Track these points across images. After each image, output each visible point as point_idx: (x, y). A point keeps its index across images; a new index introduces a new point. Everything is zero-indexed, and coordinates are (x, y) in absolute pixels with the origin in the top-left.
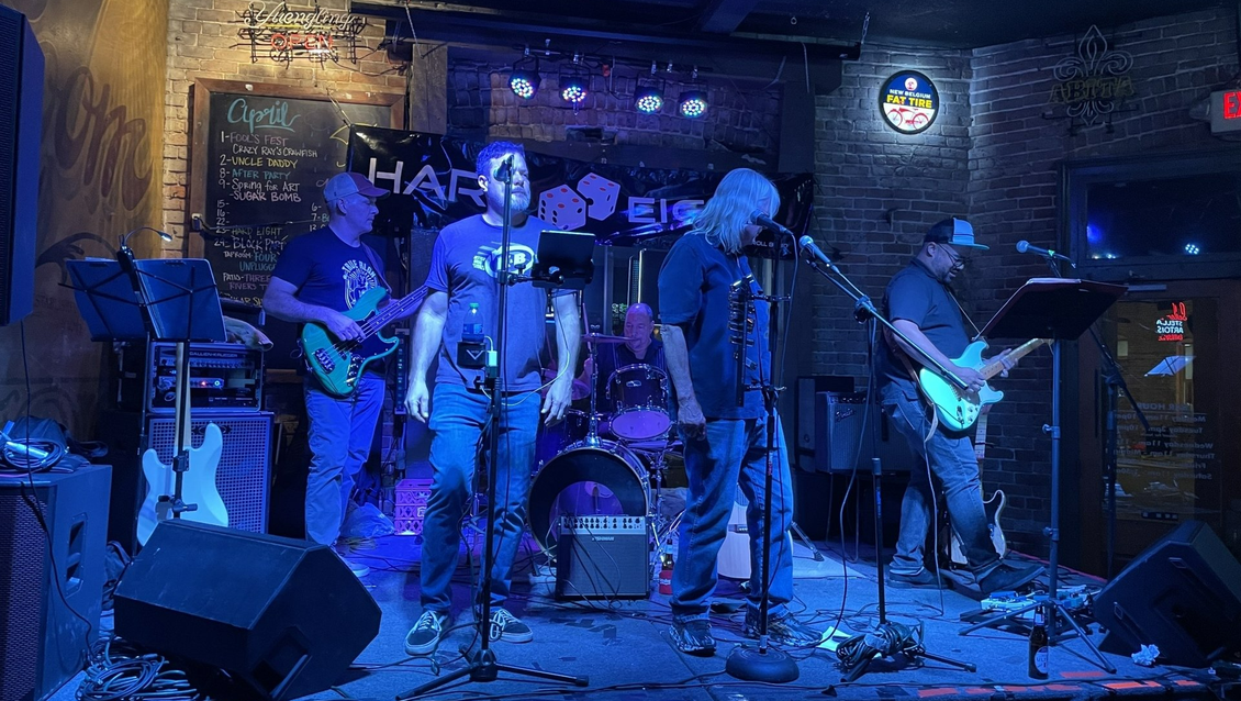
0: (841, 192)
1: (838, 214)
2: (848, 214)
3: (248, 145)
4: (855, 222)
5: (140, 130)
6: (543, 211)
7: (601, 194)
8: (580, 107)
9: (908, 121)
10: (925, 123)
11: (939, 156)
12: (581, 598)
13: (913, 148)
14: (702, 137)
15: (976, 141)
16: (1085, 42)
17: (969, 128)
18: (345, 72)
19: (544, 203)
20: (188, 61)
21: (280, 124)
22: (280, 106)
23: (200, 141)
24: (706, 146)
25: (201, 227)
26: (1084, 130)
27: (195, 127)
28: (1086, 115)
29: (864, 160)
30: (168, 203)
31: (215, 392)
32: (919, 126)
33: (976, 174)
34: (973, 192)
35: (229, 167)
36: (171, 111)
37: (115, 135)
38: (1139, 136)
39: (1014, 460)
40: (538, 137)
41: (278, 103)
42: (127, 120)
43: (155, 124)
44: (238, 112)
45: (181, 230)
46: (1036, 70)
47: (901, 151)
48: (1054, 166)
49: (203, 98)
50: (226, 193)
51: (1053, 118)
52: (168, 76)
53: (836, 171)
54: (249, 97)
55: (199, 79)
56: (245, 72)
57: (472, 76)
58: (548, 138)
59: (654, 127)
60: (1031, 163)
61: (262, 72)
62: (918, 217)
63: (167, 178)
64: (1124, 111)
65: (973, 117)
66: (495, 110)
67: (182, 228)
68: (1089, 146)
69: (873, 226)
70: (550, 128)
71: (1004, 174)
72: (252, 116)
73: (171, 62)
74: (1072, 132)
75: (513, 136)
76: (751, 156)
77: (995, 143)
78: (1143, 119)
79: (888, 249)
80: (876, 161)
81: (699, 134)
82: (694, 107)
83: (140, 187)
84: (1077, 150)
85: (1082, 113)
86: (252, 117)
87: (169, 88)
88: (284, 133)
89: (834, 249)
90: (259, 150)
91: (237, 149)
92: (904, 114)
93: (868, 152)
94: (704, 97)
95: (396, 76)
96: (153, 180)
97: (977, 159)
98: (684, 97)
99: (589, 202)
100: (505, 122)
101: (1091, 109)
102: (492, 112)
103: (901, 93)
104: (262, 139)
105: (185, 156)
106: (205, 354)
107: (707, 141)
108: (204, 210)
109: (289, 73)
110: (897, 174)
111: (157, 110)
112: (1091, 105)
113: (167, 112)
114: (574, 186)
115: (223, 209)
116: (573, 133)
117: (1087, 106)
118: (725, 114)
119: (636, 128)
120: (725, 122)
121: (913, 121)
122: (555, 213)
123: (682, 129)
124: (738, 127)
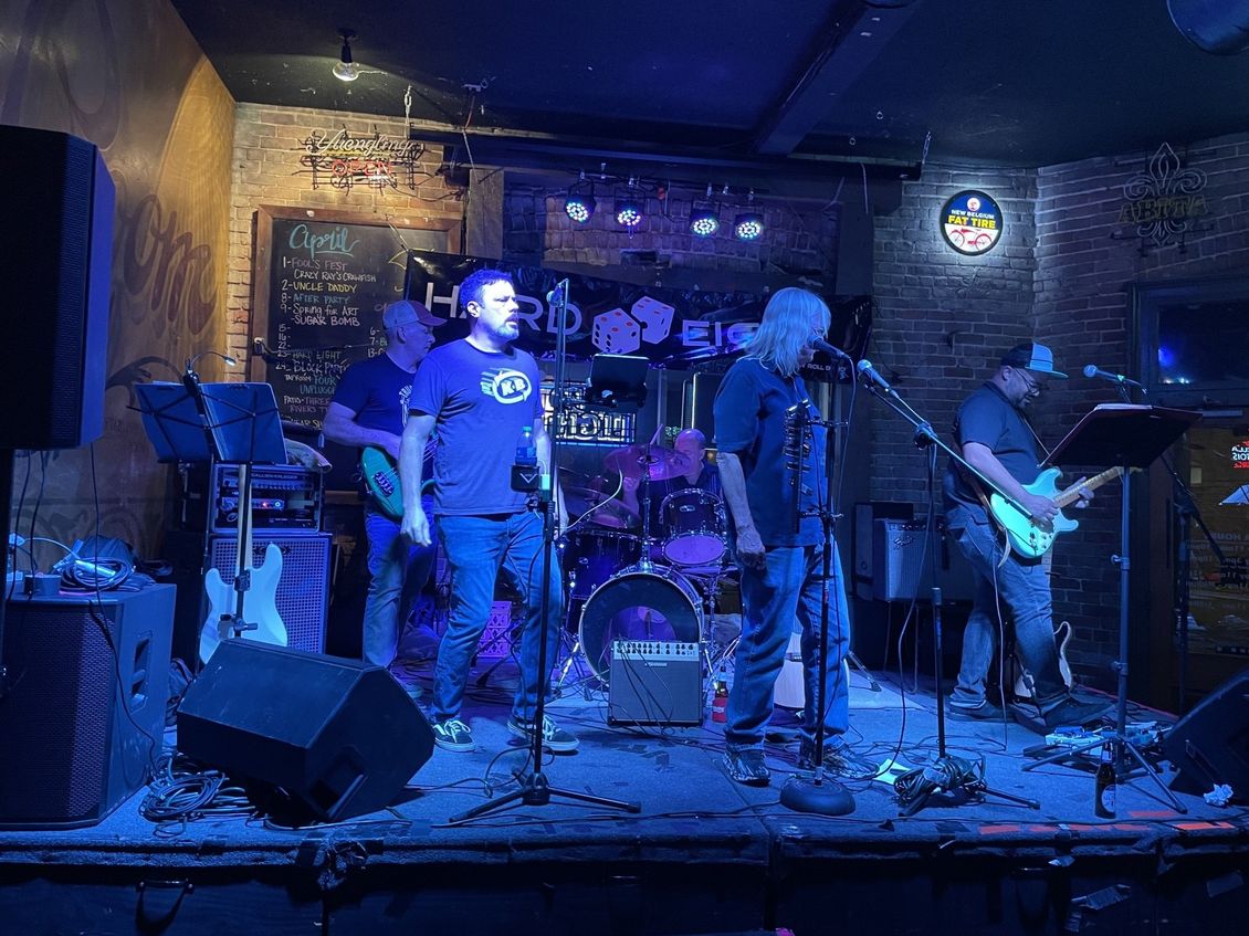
0: (900, 314)
1: (898, 337)
2: (907, 336)
3: (309, 270)
4: (914, 345)
5: (205, 256)
6: (597, 334)
7: (655, 317)
8: (635, 230)
9: (970, 242)
10: (988, 244)
11: (1003, 277)
12: (633, 724)
13: (975, 270)
14: (757, 260)
15: (1042, 262)
16: (1157, 160)
17: (1035, 249)
18: (403, 197)
19: (598, 327)
20: (251, 187)
21: (340, 250)
22: (339, 232)
23: (263, 268)
24: (762, 269)
25: (264, 351)
26: (1156, 251)
27: (258, 252)
28: (1157, 235)
29: (924, 282)
30: (231, 327)
31: (276, 513)
32: (981, 247)
33: (1041, 296)
34: (1038, 315)
35: (291, 292)
36: (234, 238)
37: (182, 261)
38: (1214, 256)
39: (1081, 590)
40: (593, 261)
41: (338, 229)
42: (193, 247)
43: (219, 250)
44: (299, 238)
45: (243, 354)
46: (1104, 189)
47: (963, 273)
48: (1125, 287)
49: (266, 224)
50: (287, 318)
51: (1122, 238)
52: (232, 203)
53: (895, 293)
54: (310, 223)
55: (263, 206)
56: (307, 199)
57: (529, 201)
58: (603, 262)
60: (1099, 285)
61: (323, 198)
62: (981, 340)
63: (231, 303)
64: (1198, 231)
65: (1039, 237)
66: (550, 234)
67: (245, 351)
68: (1160, 267)
69: (933, 349)
70: (604, 252)
71: (1071, 295)
72: (313, 241)
73: (235, 189)
74: (1142, 252)
75: (567, 260)
76: (808, 279)
77: (1061, 264)
78: (1217, 239)
79: (949, 372)
80: (937, 283)
81: (754, 257)
82: (750, 230)
83: (204, 312)
84: (1147, 271)
85: (1154, 233)
86: (313, 243)
87: (233, 214)
88: (344, 259)
89: (894, 373)
90: (320, 275)
91: (298, 274)
92: (966, 234)
93: (928, 273)
94: (759, 218)
95: (453, 201)
96: (217, 305)
97: (1042, 281)
98: (740, 219)
99: (643, 325)
100: (561, 247)
101: (1163, 229)
102: (547, 237)
103: (963, 213)
104: (322, 264)
105: (248, 282)
106: (267, 476)
107: (763, 263)
108: (266, 334)
109: (349, 199)
110: (959, 296)
111: (222, 236)
112: (1162, 225)
113: (231, 237)
114: (628, 309)
115: (285, 334)
116: (628, 256)
117: (1158, 226)
118: (781, 237)
119: (692, 251)
120: (781, 244)
121: (975, 242)
122: (609, 337)
123: (738, 252)
124: (794, 249)
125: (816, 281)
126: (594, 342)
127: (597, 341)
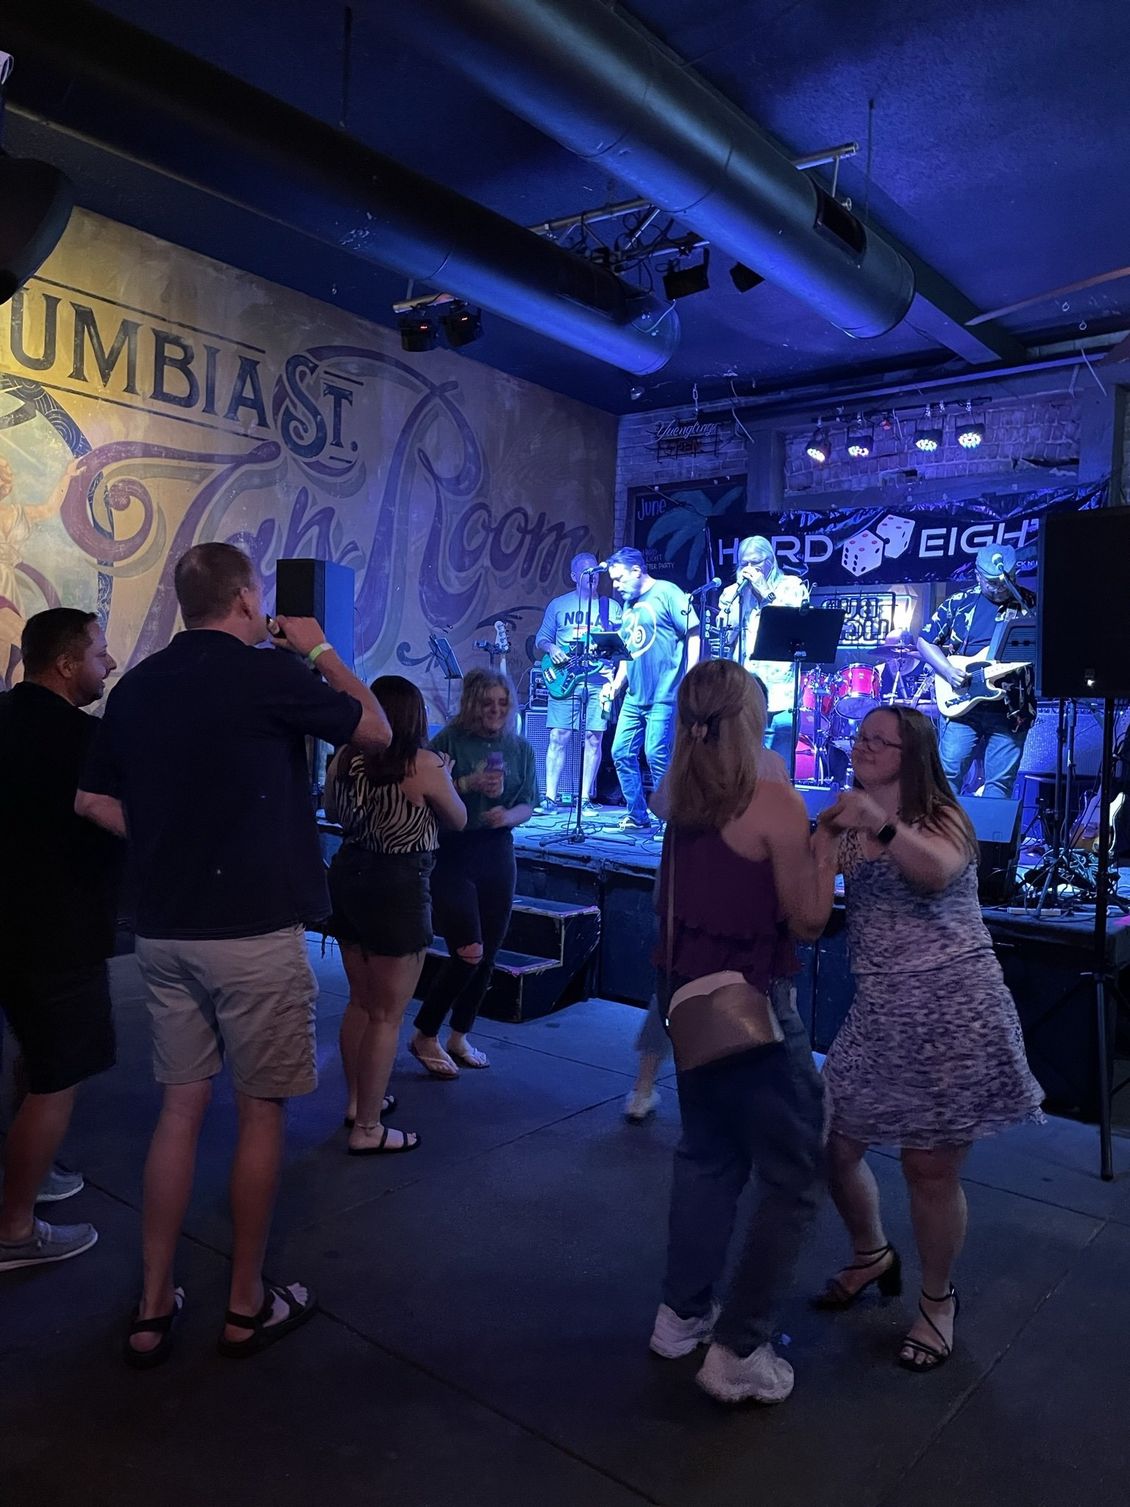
6: (846, 556)
7: (897, 534)
14: (1010, 459)
19: (847, 550)
24: (1014, 467)
58: (863, 487)
59: (961, 459)
70: (865, 478)
76: (1059, 470)
81: (1008, 457)
82: (970, 440)
99: (886, 541)
107: (1016, 462)
114: (873, 529)
118: (1035, 432)
119: (944, 462)
120: (1035, 439)
122: (856, 557)
123: (989, 455)
124: (1050, 442)
125: (1069, 471)
126: (843, 564)
127: (846, 563)
